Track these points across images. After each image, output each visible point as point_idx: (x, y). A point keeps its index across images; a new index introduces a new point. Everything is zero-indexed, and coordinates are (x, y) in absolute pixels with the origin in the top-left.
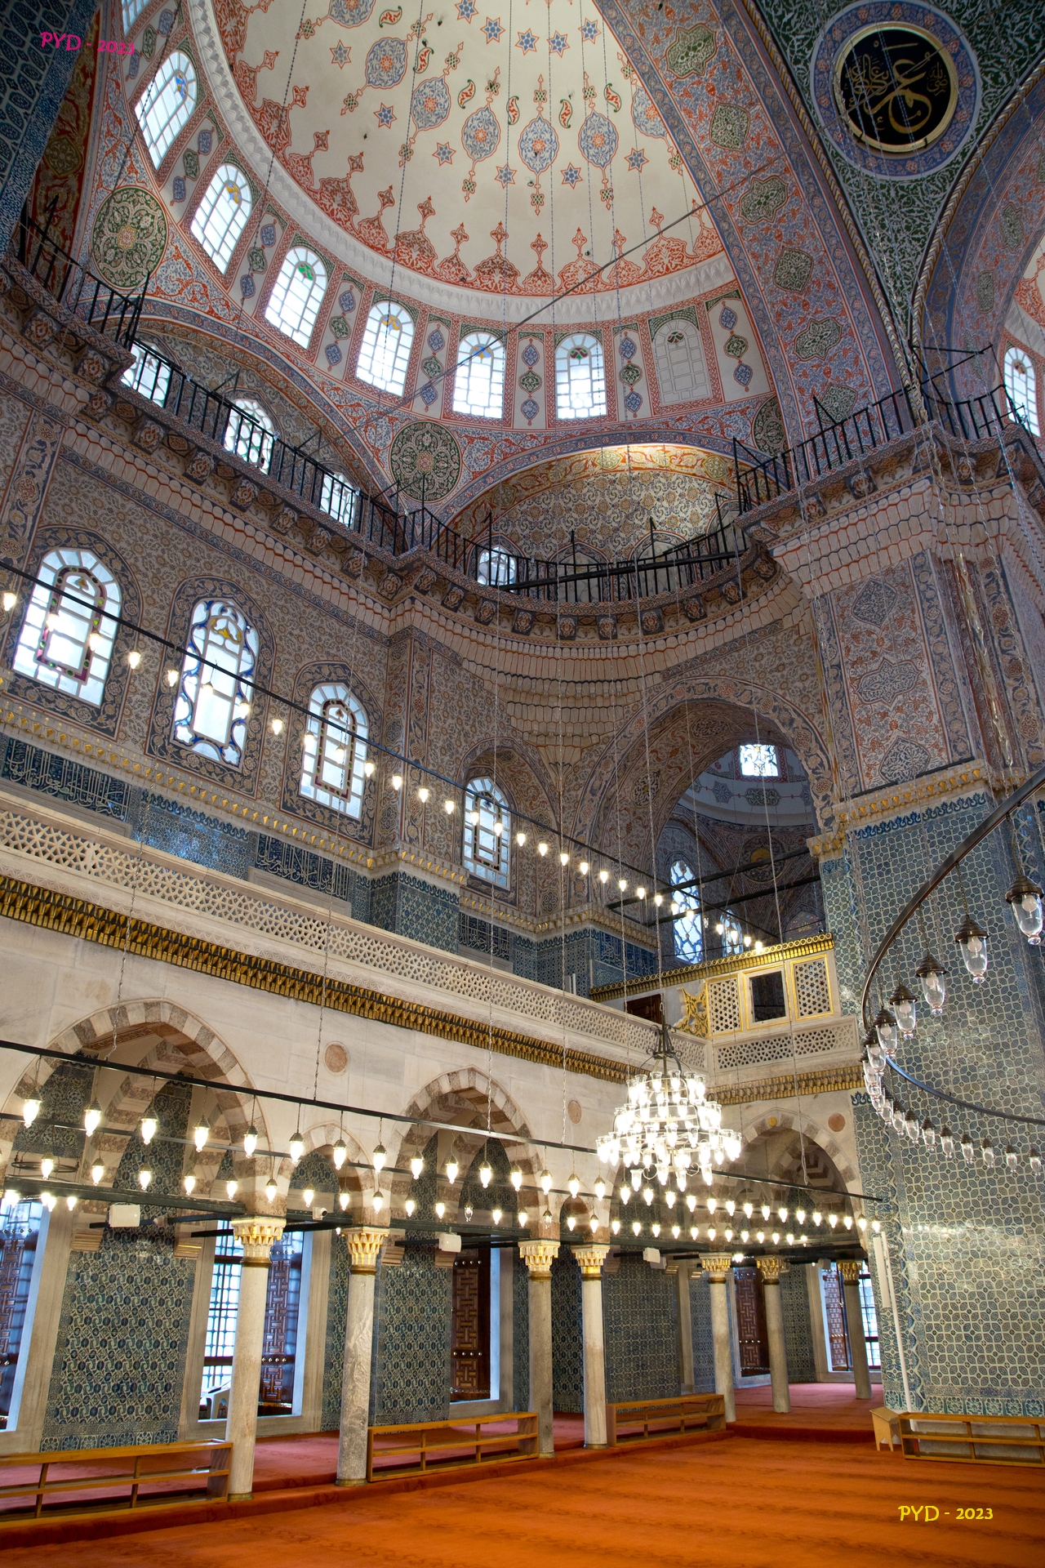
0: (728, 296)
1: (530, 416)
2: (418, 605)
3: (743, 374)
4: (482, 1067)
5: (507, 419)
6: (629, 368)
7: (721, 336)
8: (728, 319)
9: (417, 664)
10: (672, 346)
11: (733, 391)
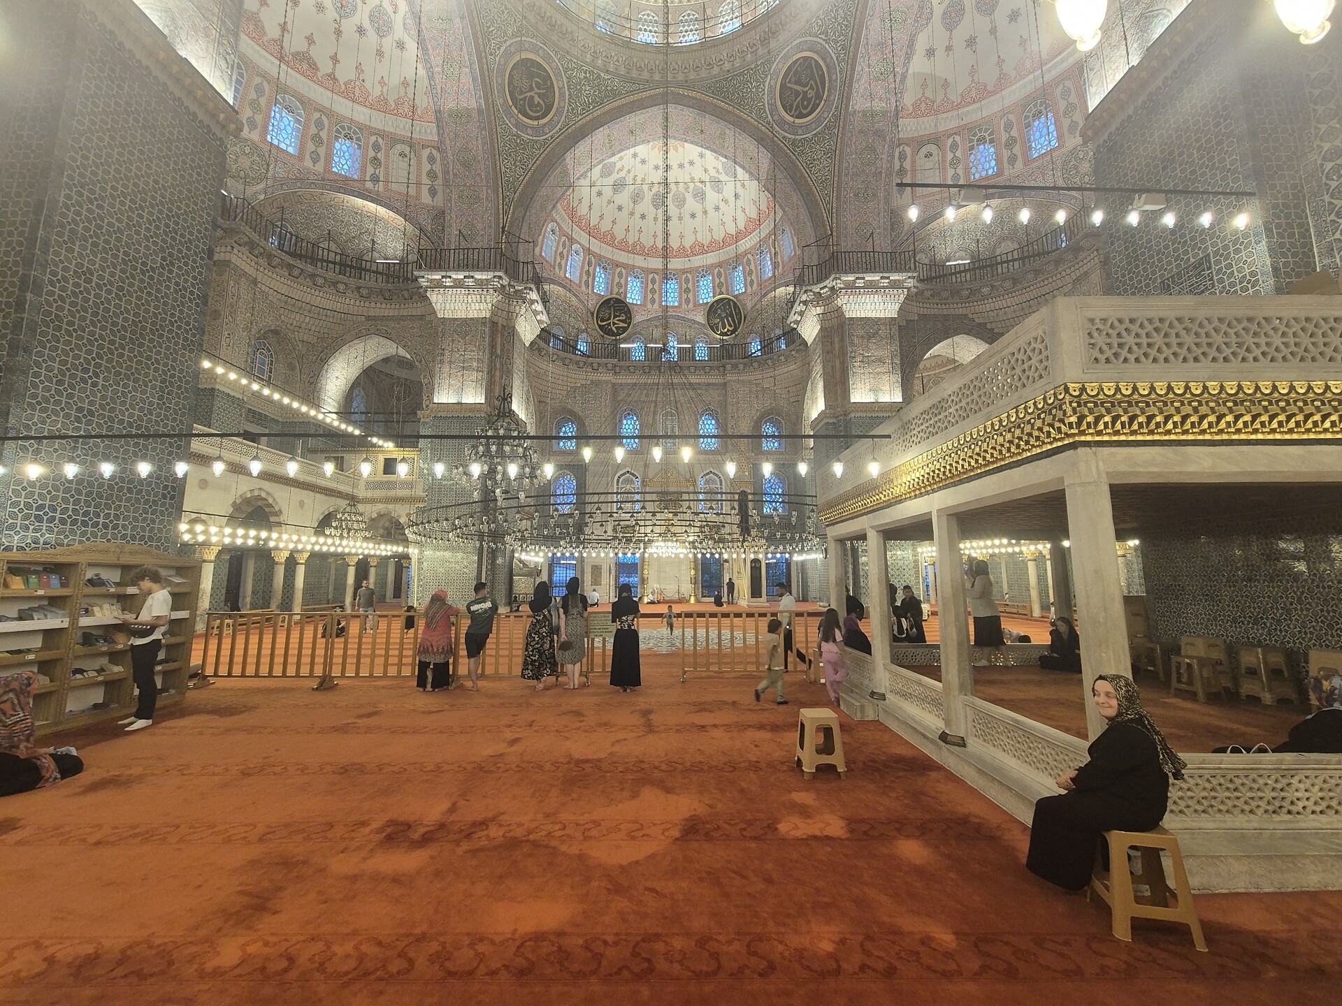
0: (434, 147)
1: (315, 161)
2: (235, 251)
3: (433, 192)
4: (265, 488)
5: (300, 157)
6: (375, 158)
7: (426, 167)
8: (431, 159)
9: (232, 283)
10: (401, 158)
11: (426, 198)
